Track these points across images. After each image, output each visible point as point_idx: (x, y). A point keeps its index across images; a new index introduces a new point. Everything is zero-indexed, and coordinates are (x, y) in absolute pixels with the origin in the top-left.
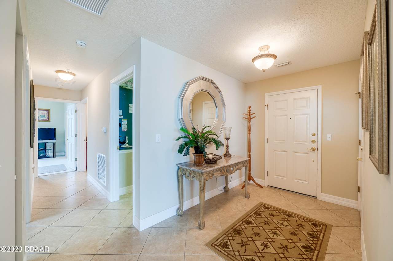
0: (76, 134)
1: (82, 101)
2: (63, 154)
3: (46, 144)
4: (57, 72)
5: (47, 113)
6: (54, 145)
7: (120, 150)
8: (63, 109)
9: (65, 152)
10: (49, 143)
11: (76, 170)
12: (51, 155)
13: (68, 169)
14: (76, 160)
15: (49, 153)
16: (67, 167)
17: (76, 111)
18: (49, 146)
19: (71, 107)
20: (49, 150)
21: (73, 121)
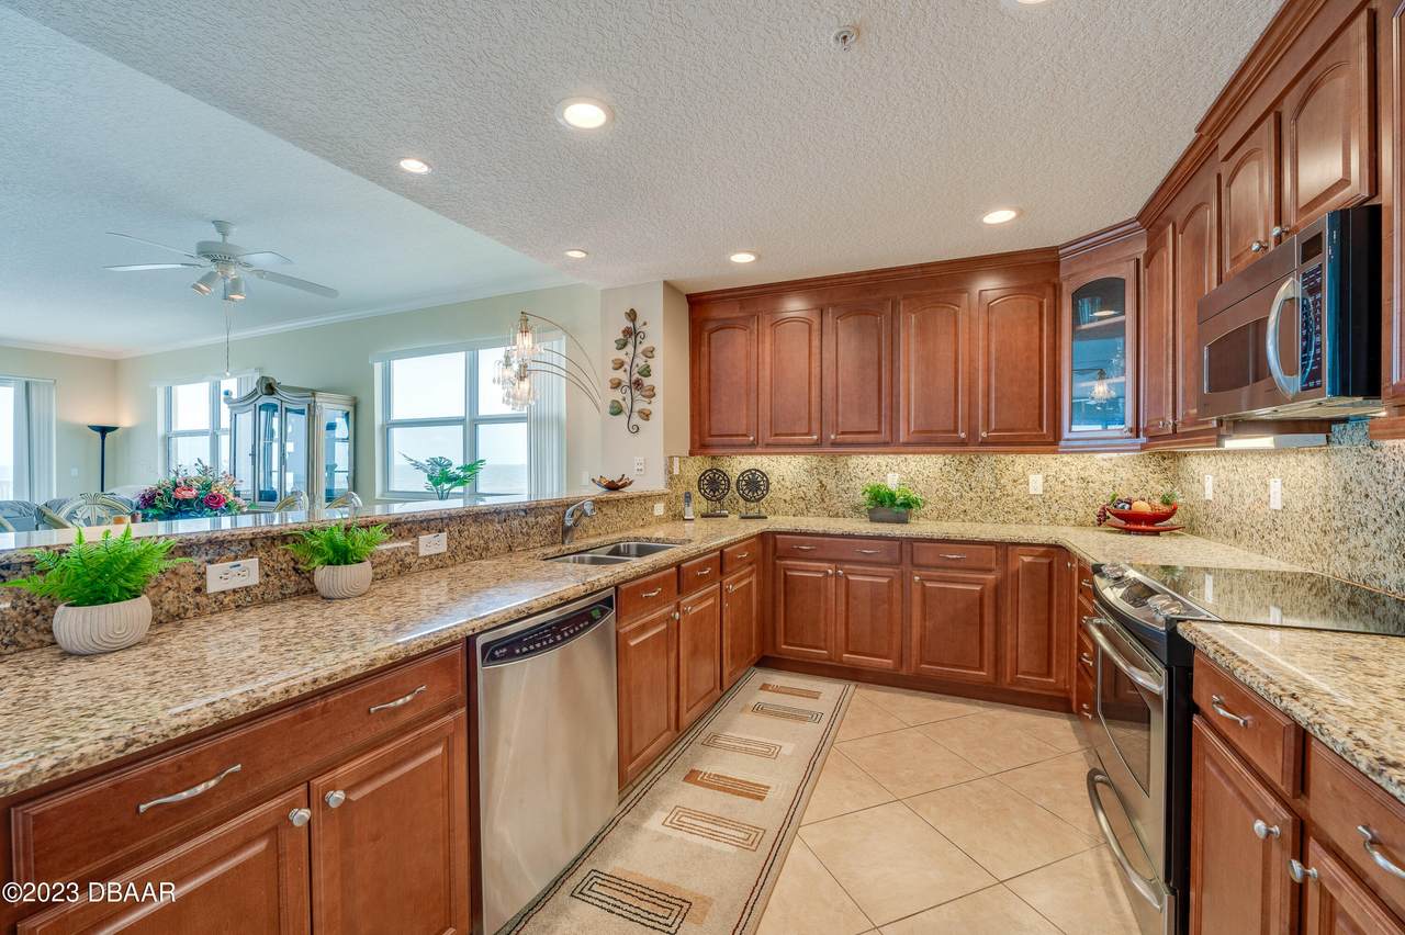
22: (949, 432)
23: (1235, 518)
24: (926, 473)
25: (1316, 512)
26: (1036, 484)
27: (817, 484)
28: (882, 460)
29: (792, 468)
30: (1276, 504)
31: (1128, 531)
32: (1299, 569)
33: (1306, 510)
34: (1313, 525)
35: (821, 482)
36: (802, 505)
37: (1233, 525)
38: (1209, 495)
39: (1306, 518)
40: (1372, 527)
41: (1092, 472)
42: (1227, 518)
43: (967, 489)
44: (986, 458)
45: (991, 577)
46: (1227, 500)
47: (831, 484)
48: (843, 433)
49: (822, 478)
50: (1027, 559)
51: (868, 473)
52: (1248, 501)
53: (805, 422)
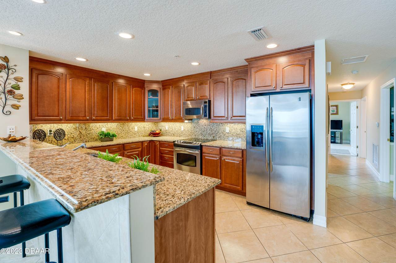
0: (358, 126)
1: (362, 99)
2: (348, 142)
3: (335, 132)
4: (342, 85)
5: (336, 108)
6: (341, 134)
7: (390, 142)
8: (348, 106)
9: (350, 141)
10: (338, 132)
11: (358, 156)
12: (339, 141)
13: (351, 154)
14: (357, 147)
15: (338, 140)
16: (350, 152)
17: (357, 107)
18: (338, 135)
19: (353, 104)
20: (337, 137)
21: (355, 115)
22: (125, 117)
23: (173, 132)
24: (113, 127)
25: (190, 130)
26: (136, 129)
27: (78, 132)
28: (101, 124)
29: (68, 127)
30: (182, 129)
31: (154, 137)
32: (186, 138)
33: (188, 130)
34: (189, 132)
35: (80, 132)
36: (73, 140)
37: (173, 133)
38: (167, 129)
39: (188, 131)
40: (198, 131)
41: (145, 126)
42: (172, 132)
43: (123, 131)
44: (126, 123)
45: (140, 149)
46: (172, 130)
47: (83, 132)
48: (96, 117)
49: (80, 130)
50: (146, 144)
51: (97, 128)
52: (176, 130)
53: (83, 113)
